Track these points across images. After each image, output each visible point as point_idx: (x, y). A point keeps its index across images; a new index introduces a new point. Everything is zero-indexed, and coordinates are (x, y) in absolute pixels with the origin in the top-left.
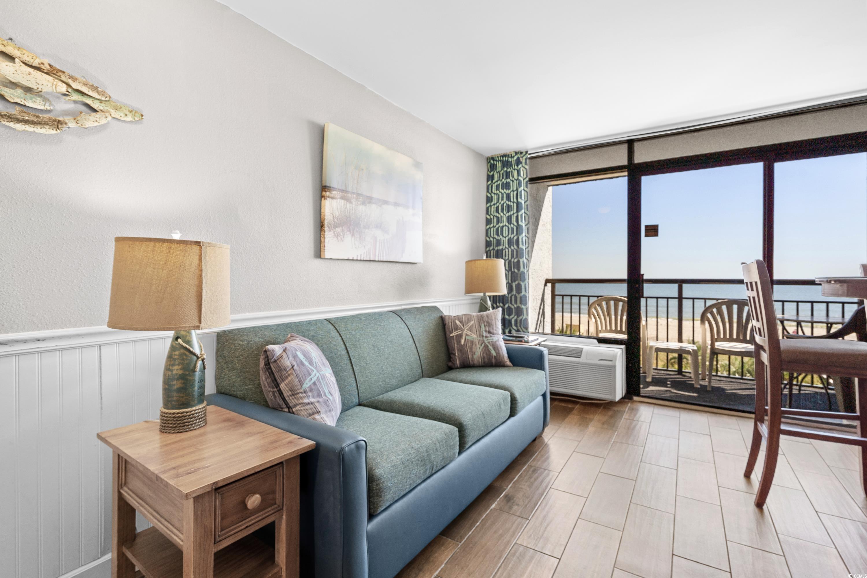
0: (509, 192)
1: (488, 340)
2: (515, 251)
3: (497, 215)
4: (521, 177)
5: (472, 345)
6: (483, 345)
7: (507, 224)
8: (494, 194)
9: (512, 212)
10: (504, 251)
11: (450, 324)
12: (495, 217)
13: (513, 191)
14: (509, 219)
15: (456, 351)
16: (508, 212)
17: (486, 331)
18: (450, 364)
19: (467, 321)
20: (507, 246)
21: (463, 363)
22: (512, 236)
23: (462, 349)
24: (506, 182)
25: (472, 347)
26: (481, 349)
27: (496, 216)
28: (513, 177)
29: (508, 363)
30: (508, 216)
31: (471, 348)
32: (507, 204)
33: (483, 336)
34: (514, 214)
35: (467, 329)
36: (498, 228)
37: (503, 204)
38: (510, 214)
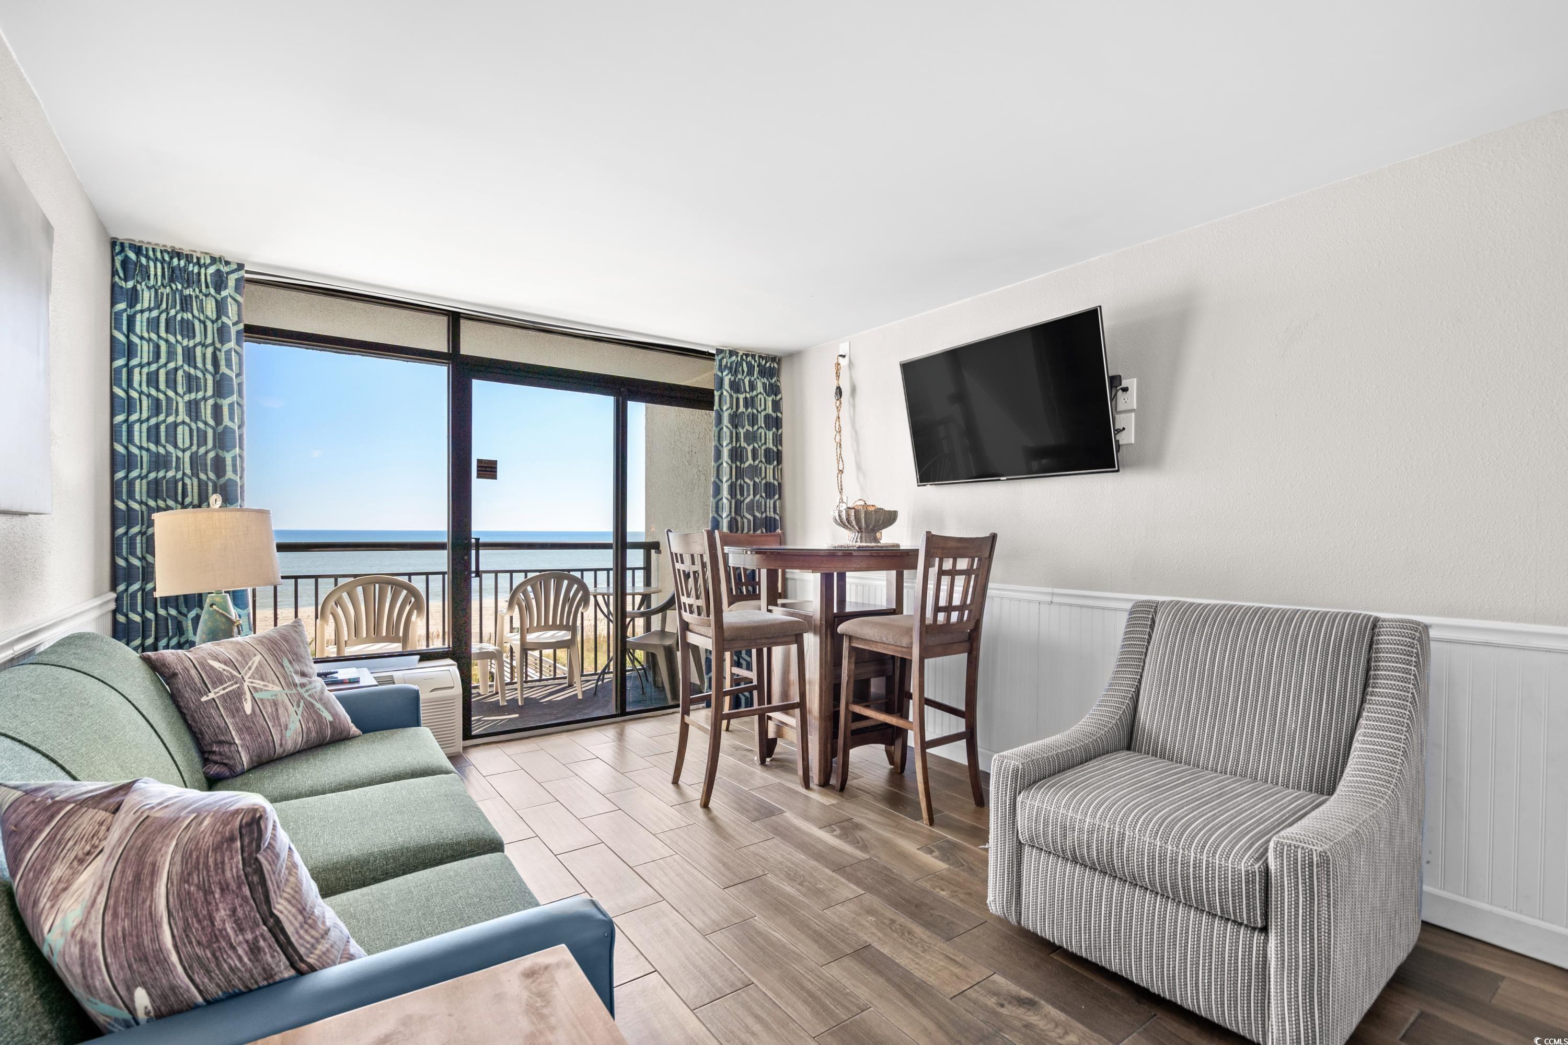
0: (191, 344)
1: (307, 691)
2: (210, 484)
3: (153, 392)
4: (229, 317)
5: (277, 709)
6: (302, 704)
7: (187, 420)
8: (142, 338)
9: (200, 395)
10: (180, 484)
11: (193, 672)
12: (144, 398)
13: (204, 345)
14: (193, 409)
15: (233, 733)
16: (189, 391)
17: (296, 673)
18: (214, 769)
19: (240, 658)
20: (188, 471)
21: (259, 756)
22: (202, 450)
23: (248, 726)
24: (182, 318)
25: (278, 716)
26: (299, 713)
27: (149, 396)
28: (202, 310)
29: (354, 730)
30: (190, 402)
31: (276, 718)
32: (184, 371)
33: (295, 685)
34: (205, 399)
35: (249, 675)
36: (157, 426)
37: (176, 369)
38: (193, 396)
